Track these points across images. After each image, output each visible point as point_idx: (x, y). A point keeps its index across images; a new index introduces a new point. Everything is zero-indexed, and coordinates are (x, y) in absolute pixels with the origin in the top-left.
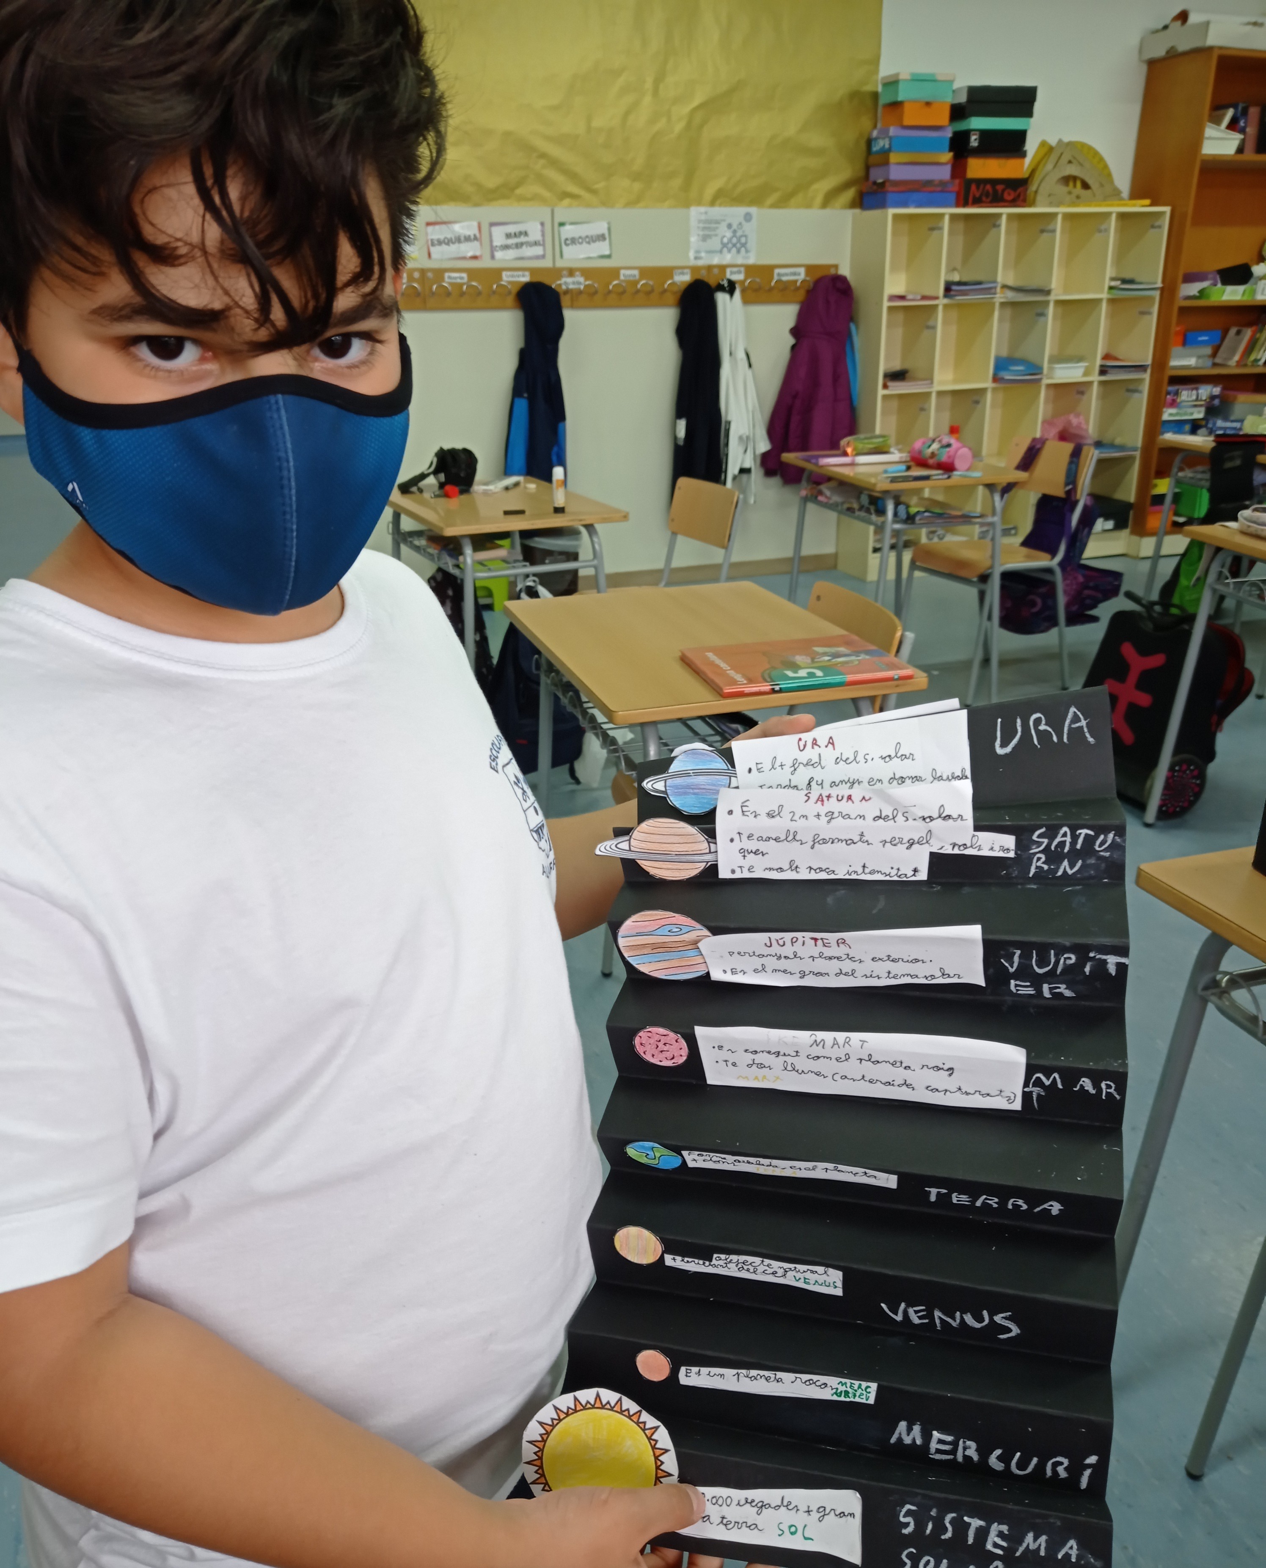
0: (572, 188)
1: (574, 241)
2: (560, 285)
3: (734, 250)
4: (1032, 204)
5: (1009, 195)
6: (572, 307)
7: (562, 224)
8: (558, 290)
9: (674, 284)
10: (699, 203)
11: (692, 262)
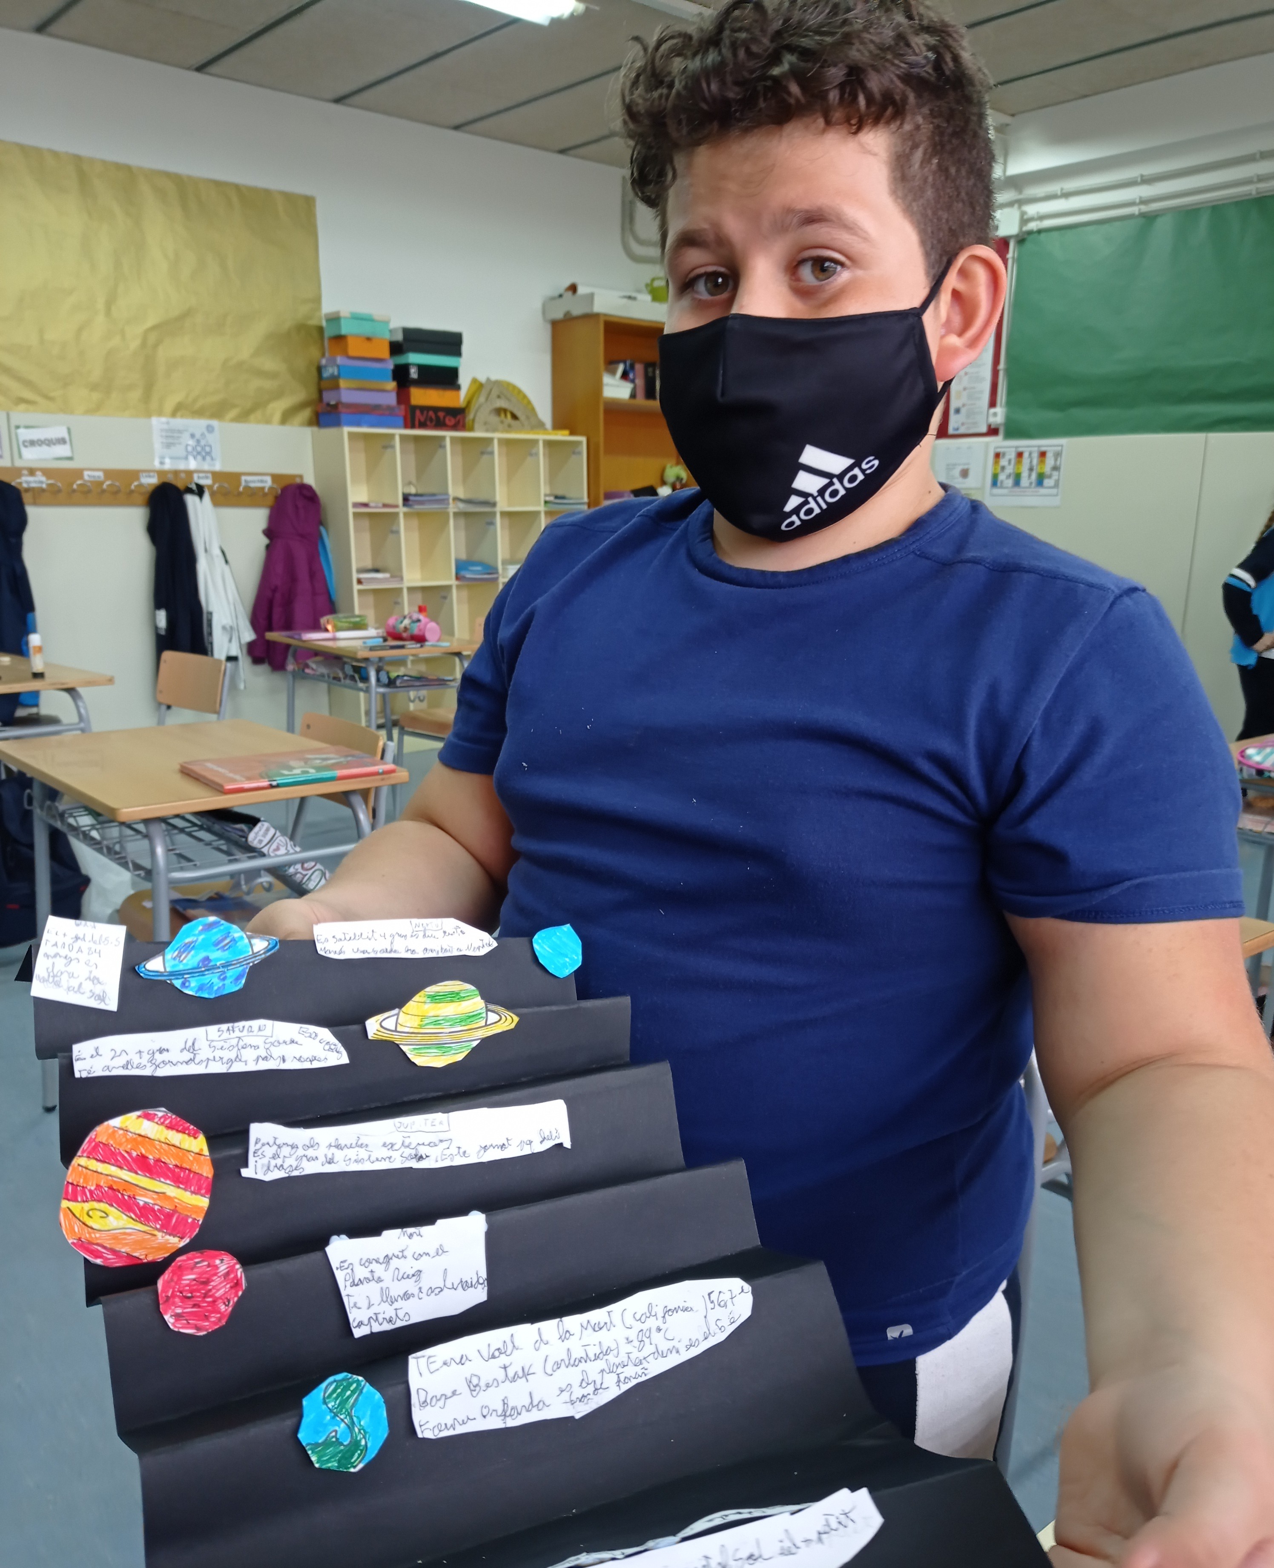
0: (28, 394)
1: (32, 443)
2: (20, 483)
3: (199, 458)
4: (472, 429)
5: (450, 421)
6: (35, 503)
7: (18, 427)
8: (18, 487)
9: (141, 485)
10: (160, 413)
11: (157, 465)
